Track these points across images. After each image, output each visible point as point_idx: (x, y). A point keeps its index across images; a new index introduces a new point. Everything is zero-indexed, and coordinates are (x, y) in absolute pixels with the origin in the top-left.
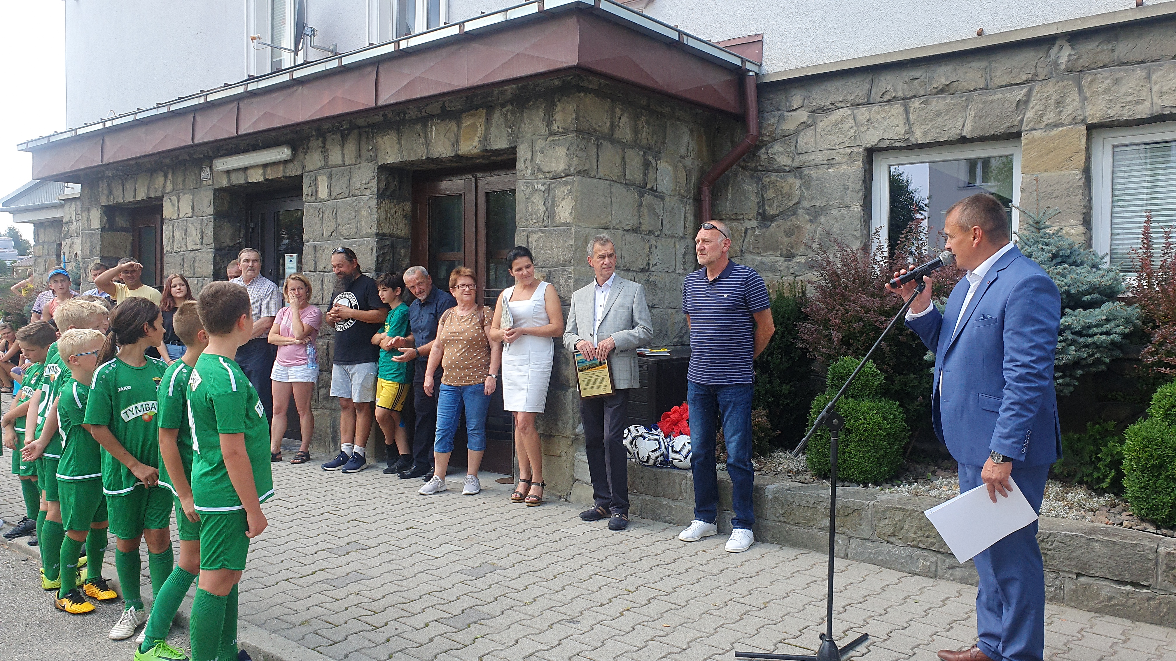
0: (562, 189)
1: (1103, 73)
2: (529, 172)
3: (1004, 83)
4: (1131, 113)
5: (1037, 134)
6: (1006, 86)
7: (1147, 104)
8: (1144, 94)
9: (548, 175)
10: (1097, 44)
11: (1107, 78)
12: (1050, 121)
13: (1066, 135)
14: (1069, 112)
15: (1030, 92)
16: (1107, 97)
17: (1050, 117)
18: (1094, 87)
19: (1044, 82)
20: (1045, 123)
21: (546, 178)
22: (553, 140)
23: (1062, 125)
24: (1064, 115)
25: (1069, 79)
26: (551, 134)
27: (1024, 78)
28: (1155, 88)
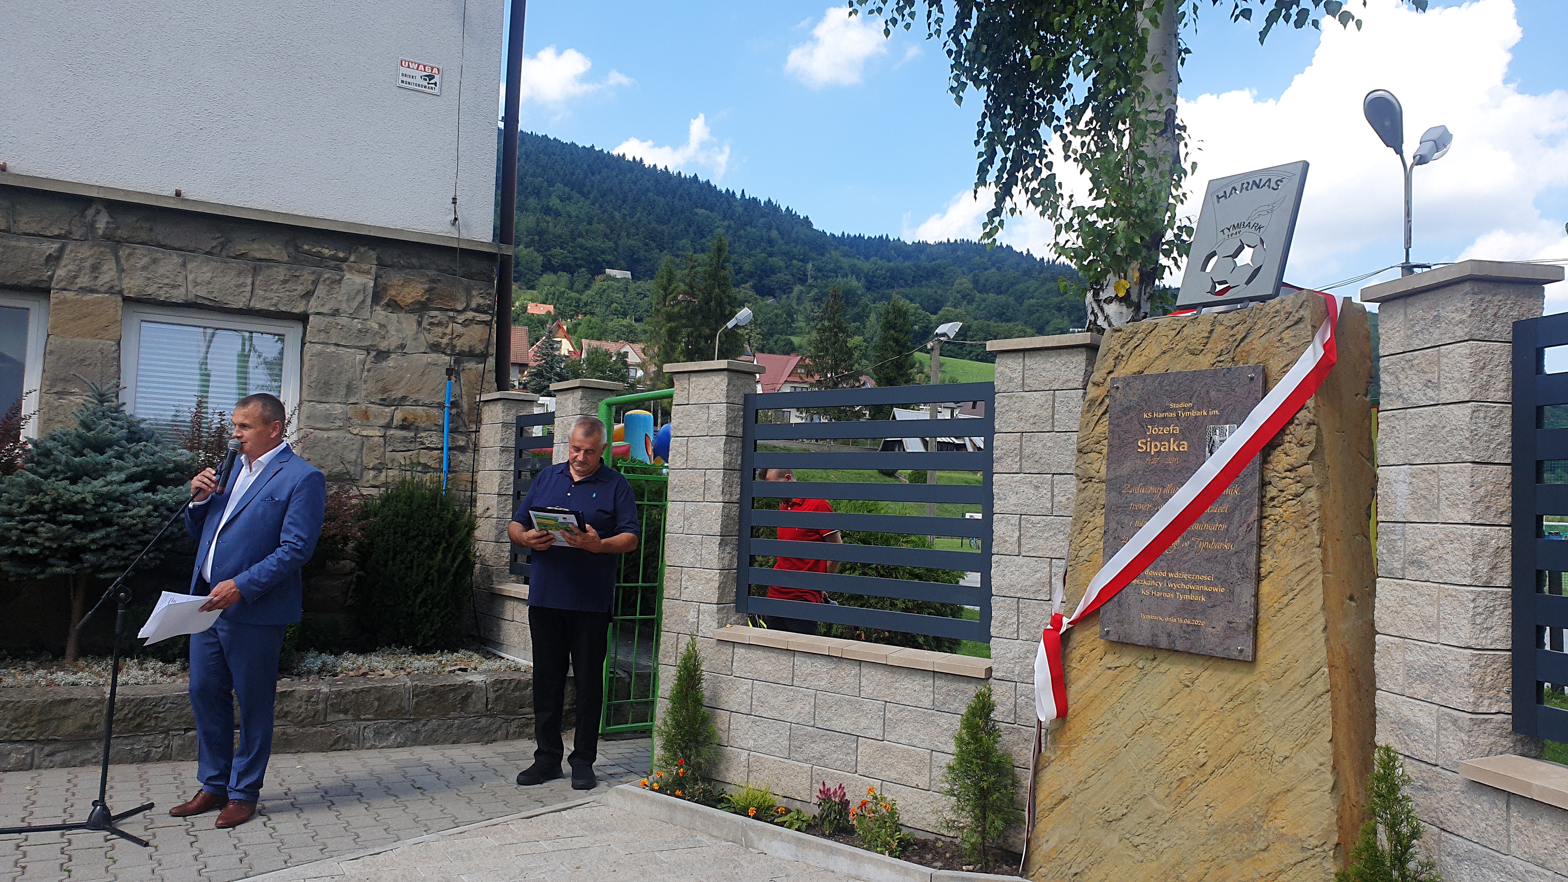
1: (141, 250)
3: (32, 231)
4: (168, 295)
5: (69, 295)
6: (33, 235)
7: (183, 290)
8: (180, 279)
10: (135, 219)
11: (145, 256)
12: (84, 285)
13: (102, 302)
14: (105, 280)
15: (62, 249)
16: (144, 274)
17: (84, 280)
18: (132, 261)
19: (79, 243)
20: (79, 285)
23: (98, 292)
24: (100, 282)
25: (106, 247)
27: (56, 232)
28: (191, 277)
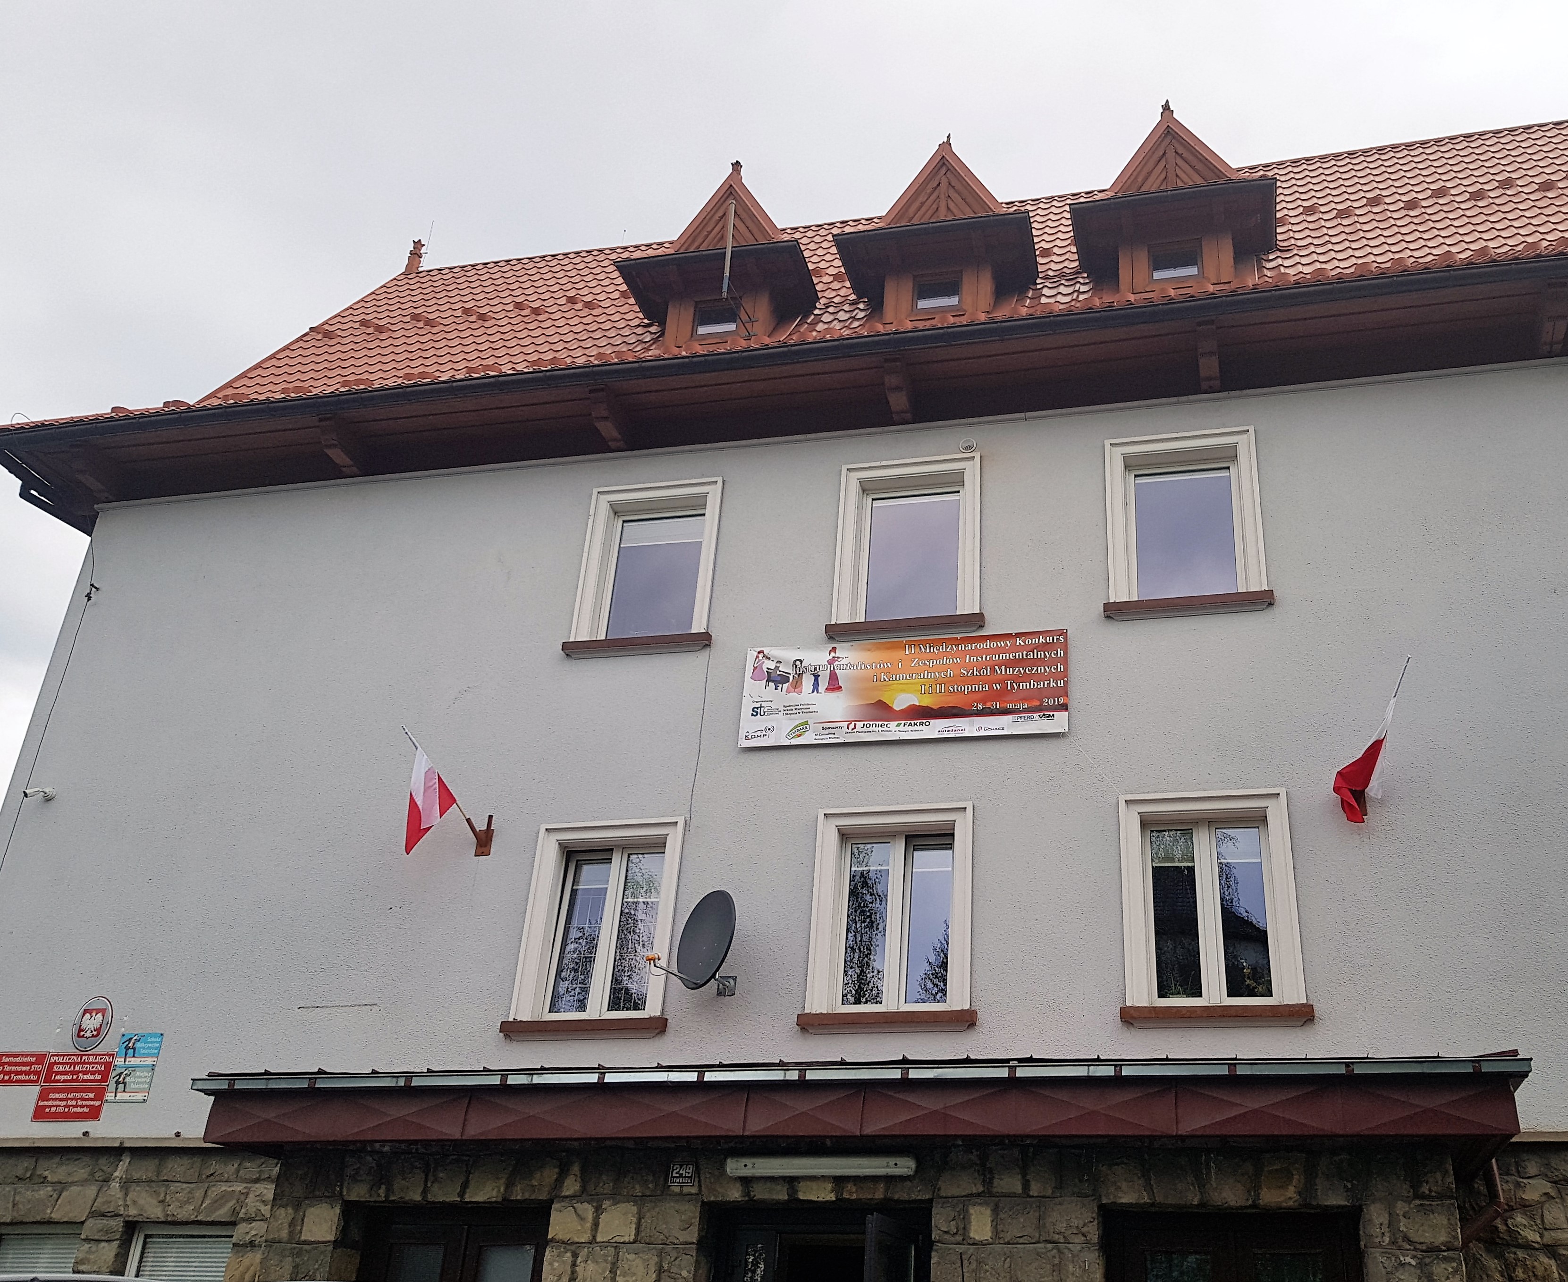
0: (1443, 1266)
2: (1387, 1240)
9: (1418, 1246)
21: (1415, 1249)
22: (1421, 1205)
26: (1417, 1196)
